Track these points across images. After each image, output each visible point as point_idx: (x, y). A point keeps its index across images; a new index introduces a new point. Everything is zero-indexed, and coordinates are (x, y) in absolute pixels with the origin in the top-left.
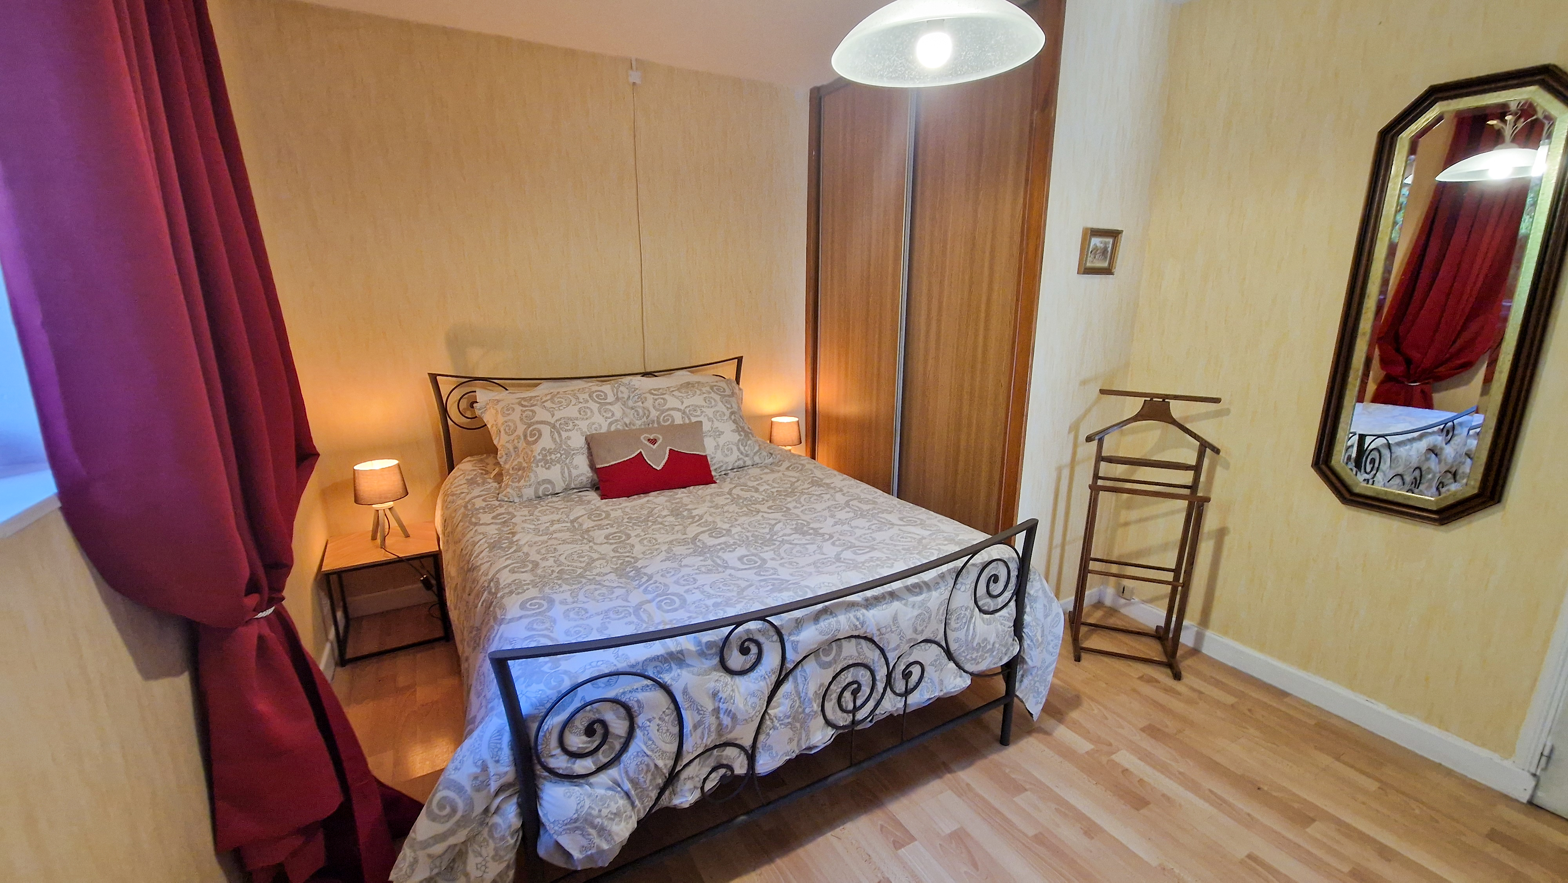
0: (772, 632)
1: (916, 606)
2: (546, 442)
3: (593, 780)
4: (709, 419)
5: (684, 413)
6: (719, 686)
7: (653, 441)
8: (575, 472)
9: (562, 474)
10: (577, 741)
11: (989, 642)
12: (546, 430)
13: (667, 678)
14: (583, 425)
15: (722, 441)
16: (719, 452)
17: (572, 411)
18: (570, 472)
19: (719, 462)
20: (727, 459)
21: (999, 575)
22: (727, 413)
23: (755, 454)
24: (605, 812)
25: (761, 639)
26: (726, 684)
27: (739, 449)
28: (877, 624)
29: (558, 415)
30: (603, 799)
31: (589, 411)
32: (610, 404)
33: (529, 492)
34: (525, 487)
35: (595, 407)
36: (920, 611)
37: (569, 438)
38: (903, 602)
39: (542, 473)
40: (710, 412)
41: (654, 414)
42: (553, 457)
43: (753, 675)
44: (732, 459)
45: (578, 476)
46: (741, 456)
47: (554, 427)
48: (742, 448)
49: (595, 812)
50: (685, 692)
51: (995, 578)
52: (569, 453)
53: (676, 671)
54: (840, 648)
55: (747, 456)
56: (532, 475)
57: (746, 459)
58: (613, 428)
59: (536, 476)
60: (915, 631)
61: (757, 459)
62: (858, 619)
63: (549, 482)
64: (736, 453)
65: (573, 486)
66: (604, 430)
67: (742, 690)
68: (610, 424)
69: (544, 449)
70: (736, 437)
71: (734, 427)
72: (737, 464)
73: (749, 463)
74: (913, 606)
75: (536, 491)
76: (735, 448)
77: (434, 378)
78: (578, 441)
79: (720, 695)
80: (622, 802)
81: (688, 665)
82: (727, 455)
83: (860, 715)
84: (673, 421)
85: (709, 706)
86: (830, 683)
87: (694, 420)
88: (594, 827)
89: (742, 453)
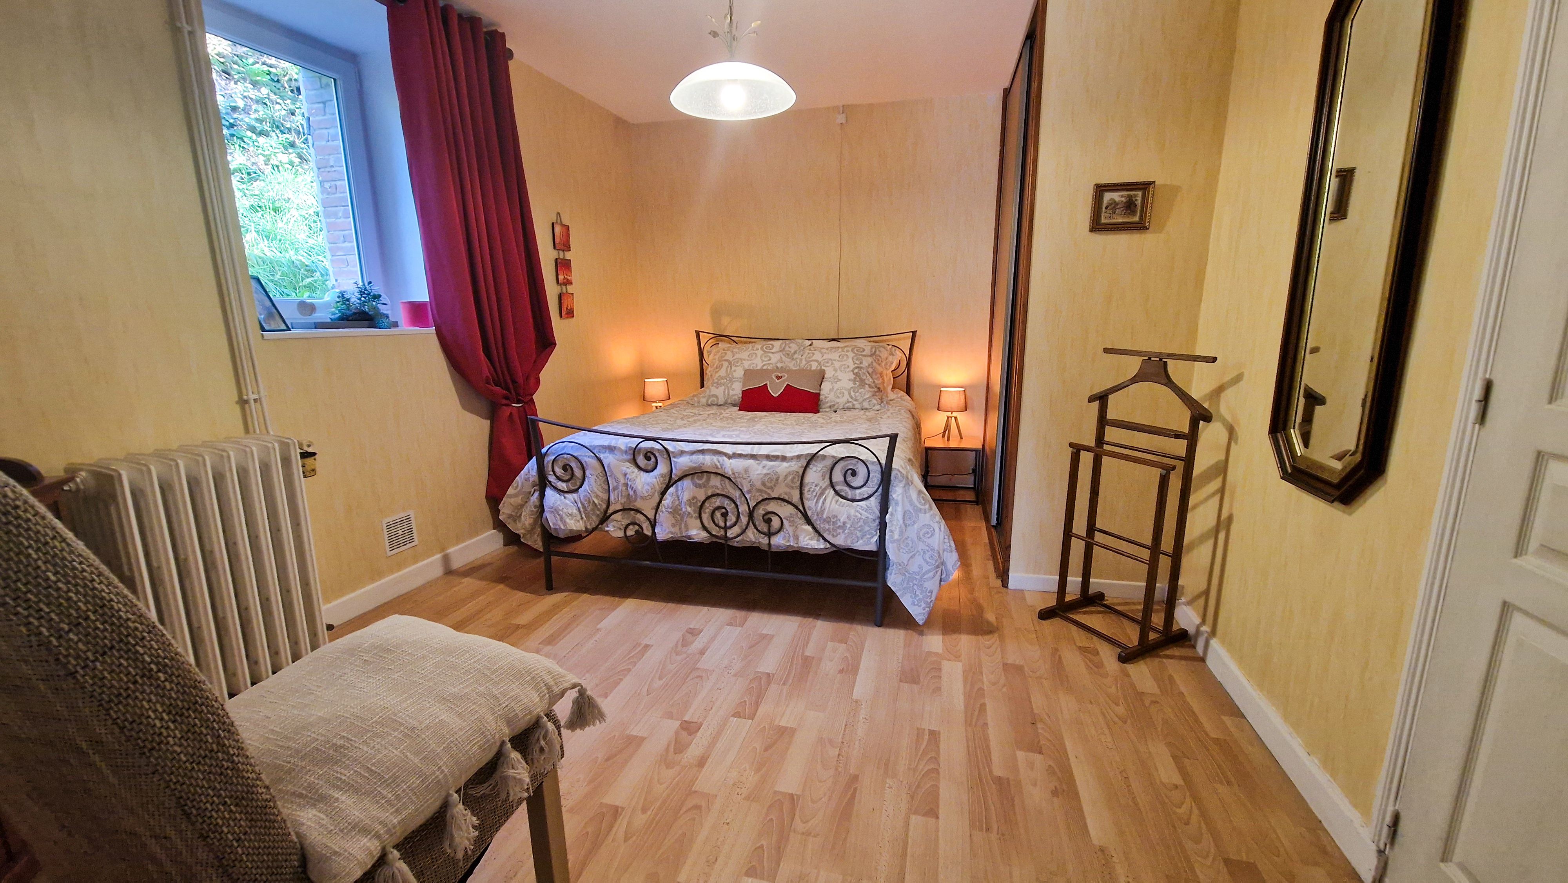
0: (665, 453)
1: (767, 467)
2: (722, 372)
3: (566, 495)
4: (835, 370)
5: (819, 363)
6: (628, 471)
7: (778, 378)
8: (731, 393)
9: (724, 392)
10: (559, 471)
11: (839, 520)
12: (726, 364)
13: (602, 456)
14: (746, 365)
15: (836, 386)
16: (832, 393)
17: (744, 355)
18: (729, 392)
19: (832, 402)
20: (838, 400)
21: (857, 471)
22: (852, 367)
23: (864, 400)
24: (565, 510)
25: (657, 455)
26: (633, 472)
27: (850, 394)
28: (732, 470)
29: (737, 356)
30: (566, 505)
31: (754, 356)
32: (772, 353)
33: (704, 401)
34: (703, 397)
35: (760, 353)
36: (768, 472)
37: (735, 371)
38: (757, 462)
39: (714, 391)
40: (837, 365)
41: (804, 362)
42: (722, 381)
43: (651, 474)
44: (842, 401)
45: (733, 395)
46: (850, 400)
47: (730, 363)
48: (852, 394)
49: (561, 508)
50: (609, 466)
51: (854, 473)
52: (731, 381)
53: (607, 454)
54: (708, 479)
55: (856, 400)
56: (708, 391)
57: (855, 403)
58: (764, 368)
59: (710, 392)
60: (764, 484)
61: (866, 405)
62: (719, 462)
63: (717, 397)
64: (847, 397)
65: (729, 402)
66: (759, 368)
67: (643, 480)
68: (764, 366)
69: (720, 376)
70: (851, 384)
71: (853, 377)
72: (847, 405)
73: (857, 406)
74: (764, 467)
75: (707, 401)
76: (846, 393)
77: (698, 333)
78: (739, 373)
79: (628, 476)
80: (575, 511)
81: (614, 454)
82: (838, 397)
83: (731, 533)
84: (811, 367)
85: (622, 481)
86: (704, 502)
87: (823, 368)
88: (559, 515)
89: (852, 398)
